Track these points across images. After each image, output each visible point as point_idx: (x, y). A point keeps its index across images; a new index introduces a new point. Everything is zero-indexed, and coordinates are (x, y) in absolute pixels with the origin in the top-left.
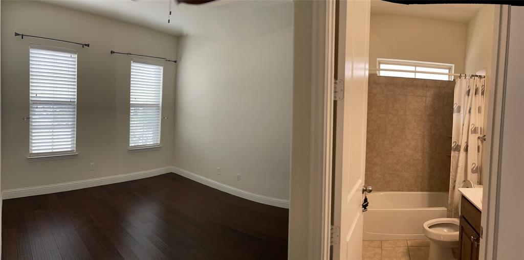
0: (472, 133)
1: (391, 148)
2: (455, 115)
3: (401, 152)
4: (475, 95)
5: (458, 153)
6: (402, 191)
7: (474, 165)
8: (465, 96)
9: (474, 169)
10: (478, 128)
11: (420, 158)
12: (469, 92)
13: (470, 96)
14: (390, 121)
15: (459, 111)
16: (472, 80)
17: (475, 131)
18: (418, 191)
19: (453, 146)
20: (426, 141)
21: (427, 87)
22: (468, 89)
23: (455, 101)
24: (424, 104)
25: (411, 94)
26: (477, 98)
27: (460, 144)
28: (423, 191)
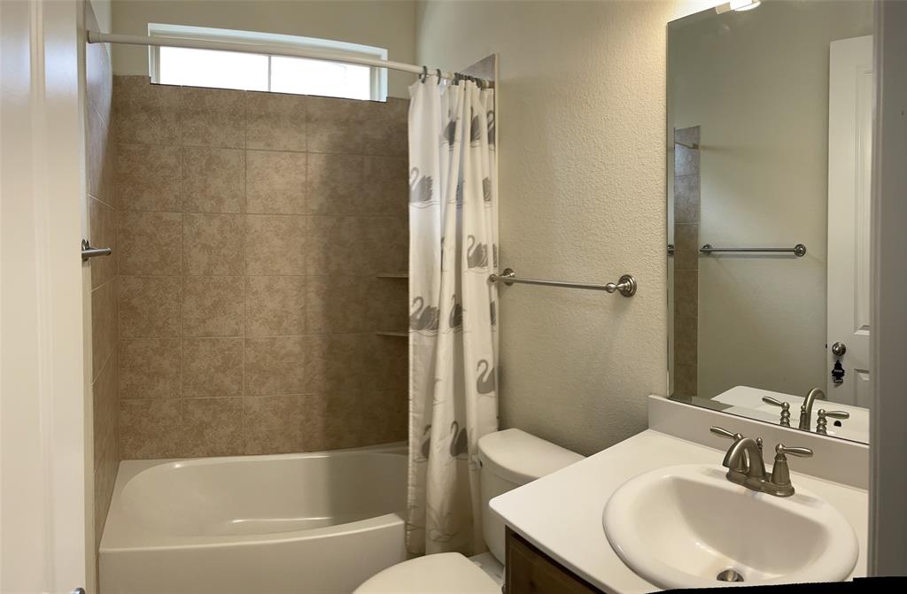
0: (470, 266)
1: (204, 322)
2: (415, 209)
3: (236, 333)
4: (472, 138)
5: (431, 333)
6: (243, 454)
7: (483, 364)
8: (441, 146)
9: (485, 379)
10: (486, 246)
11: (297, 349)
12: (452, 129)
13: (457, 145)
14: (198, 234)
15: (427, 194)
16: (458, 89)
17: (478, 259)
18: (293, 451)
19: (412, 310)
20: (312, 295)
21: (308, 119)
22: (447, 121)
23: (414, 161)
24: (303, 178)
25: (261, 145)
26: (478, 149)
27: (436, 305)
28: (310, 451)
